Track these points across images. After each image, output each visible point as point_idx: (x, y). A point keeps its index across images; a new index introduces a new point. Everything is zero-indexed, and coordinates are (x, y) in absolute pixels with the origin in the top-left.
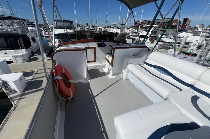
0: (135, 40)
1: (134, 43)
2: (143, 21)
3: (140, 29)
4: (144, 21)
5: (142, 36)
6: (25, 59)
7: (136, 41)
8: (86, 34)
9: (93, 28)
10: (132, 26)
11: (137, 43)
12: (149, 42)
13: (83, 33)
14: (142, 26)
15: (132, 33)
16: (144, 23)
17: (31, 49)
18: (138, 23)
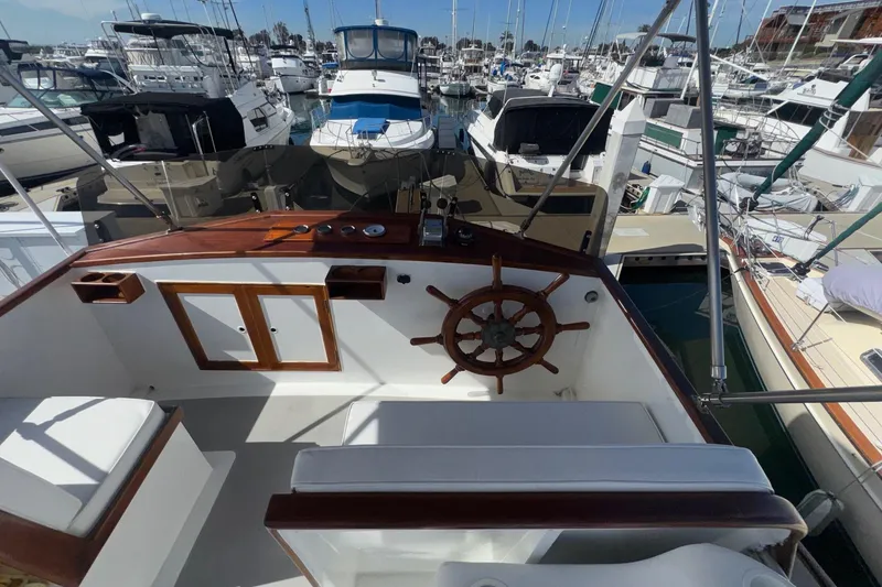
0: (740, 136)
1: (729, 153)
2: (829, 10)
3: (793, 58)
4: (839, 9)
5: (792, 113)
6: (207, 204)
7: (743, 143)
8: (485, 88)
9: (529, 56)
10: (747, 43)
11: (747, 151)
12: (836, 151)
13: (473, 84)
14: (814, 40)
15: (734, 82)
16: (833, 20)
17: (240, 158)
18: (792, 20)
